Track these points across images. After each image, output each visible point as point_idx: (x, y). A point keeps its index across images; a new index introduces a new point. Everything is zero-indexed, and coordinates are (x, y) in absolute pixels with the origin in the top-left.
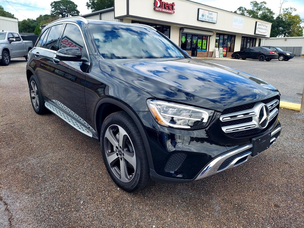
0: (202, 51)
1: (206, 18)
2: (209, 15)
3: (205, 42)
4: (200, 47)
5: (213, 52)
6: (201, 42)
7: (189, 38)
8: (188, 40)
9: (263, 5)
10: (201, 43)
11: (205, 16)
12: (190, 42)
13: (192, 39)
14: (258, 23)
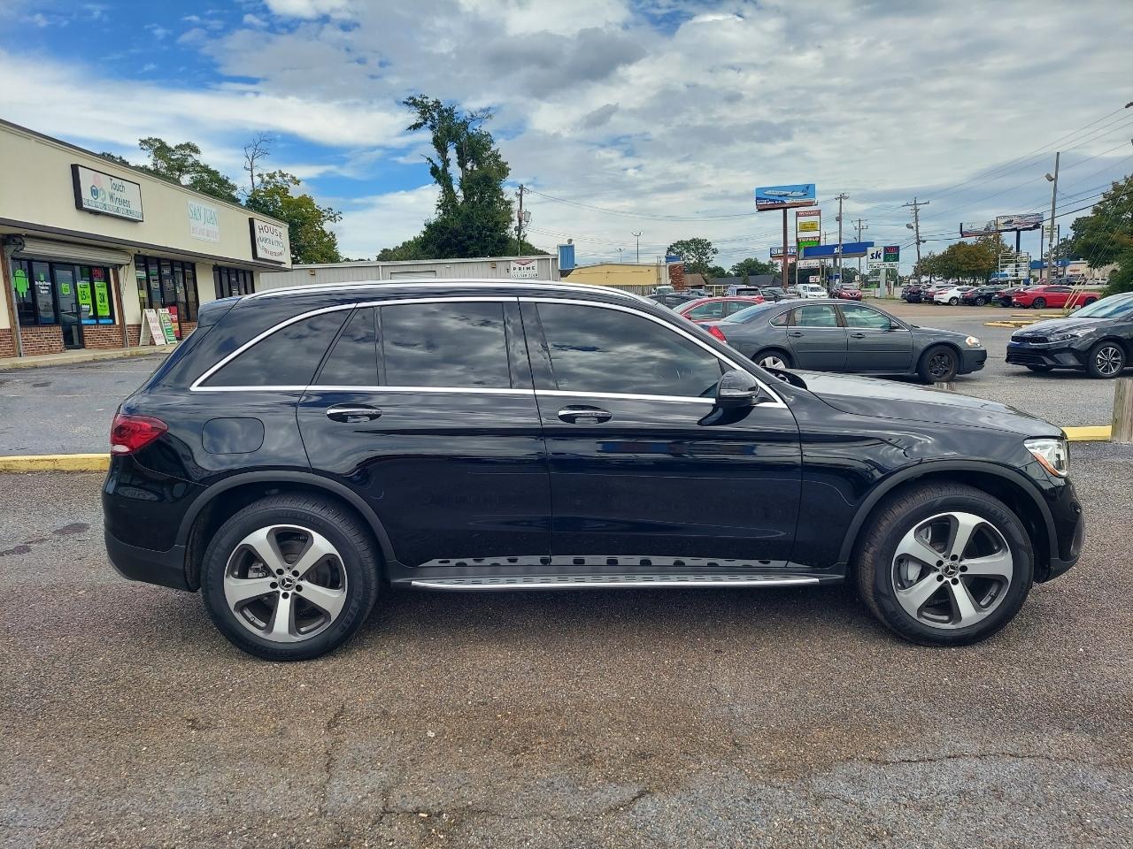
0: (98, 323)
1: (108, 201)
2: (113, 191)
3: (101, 289)
4: (89, 311)
5: (140, 326)
6: (88, 291)
7: (42, 278)
8: (41, 283)
9: (191, 156)
10: (89, 294)
11: (101, 196)
12: (46, 292)
13: (52, 278)
14: (257, 224)
